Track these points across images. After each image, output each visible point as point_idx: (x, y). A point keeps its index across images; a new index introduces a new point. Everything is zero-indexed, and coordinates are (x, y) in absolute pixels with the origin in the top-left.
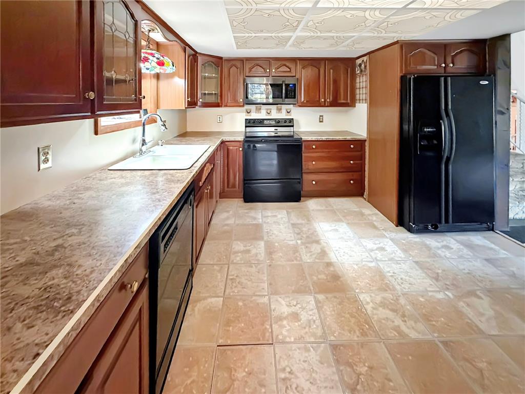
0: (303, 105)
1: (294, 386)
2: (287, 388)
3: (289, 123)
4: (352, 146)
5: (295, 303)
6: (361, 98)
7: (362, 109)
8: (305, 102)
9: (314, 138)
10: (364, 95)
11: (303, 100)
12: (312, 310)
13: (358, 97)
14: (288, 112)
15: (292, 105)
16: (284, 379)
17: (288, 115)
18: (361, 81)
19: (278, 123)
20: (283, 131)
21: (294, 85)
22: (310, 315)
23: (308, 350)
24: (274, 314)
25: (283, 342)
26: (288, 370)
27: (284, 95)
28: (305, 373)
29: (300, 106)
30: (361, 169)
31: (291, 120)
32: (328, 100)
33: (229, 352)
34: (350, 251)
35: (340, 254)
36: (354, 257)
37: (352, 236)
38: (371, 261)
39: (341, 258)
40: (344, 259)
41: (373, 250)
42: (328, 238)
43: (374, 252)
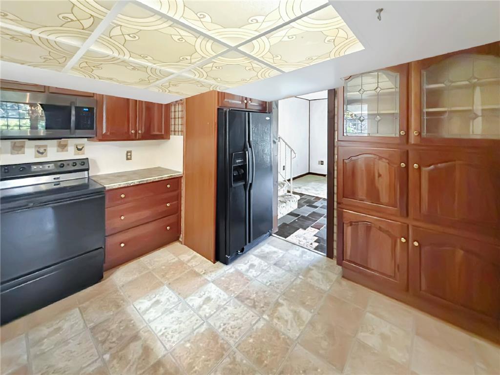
0: (104, 138)
4: (168, 186)
6: (177, 129)
7: (177, 141)
8: (108, 134)
9: (122, 184)
10: (180, 127)
11: (104, 131)
13: (172, 128)
14: (80, 150)
15: (86, 139)
17: (78, 154)
18: (177, 110)
20: (69, 179)
21: (91, 110)
27: (73, 124)
29: (100, 140)
30: (177, 210)
31: (85, 162)
32: (140, 132)
34: (178, 325)
35: (168, 338)
36: (183, 331)
37: (176, 300)
38: (202, 324)
39: (171, 344)
40: (174, 342)
41: (200, 307)
42: (150, 321)
43: (202, 309)
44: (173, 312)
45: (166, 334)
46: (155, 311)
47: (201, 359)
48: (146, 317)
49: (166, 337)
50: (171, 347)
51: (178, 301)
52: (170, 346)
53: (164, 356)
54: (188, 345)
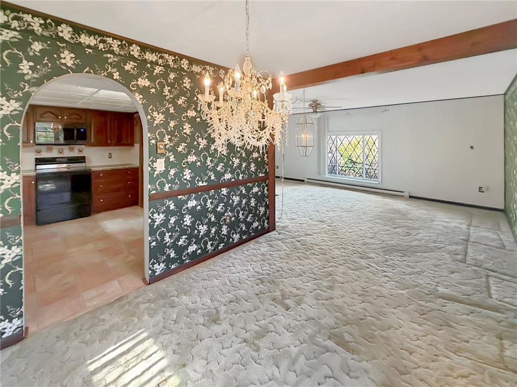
0: (93, 145)
3: (82, 160)
4: (129, 172)
9: (101, 169)
11: (93, 141)
13: (135, 139)
14: (80, 151)
15: (84, 145)
17: (80, 154)
19: (71, 160)
20: (75, 167)
21: (85, 130)
27: (75, 137)
32: (114, 141)
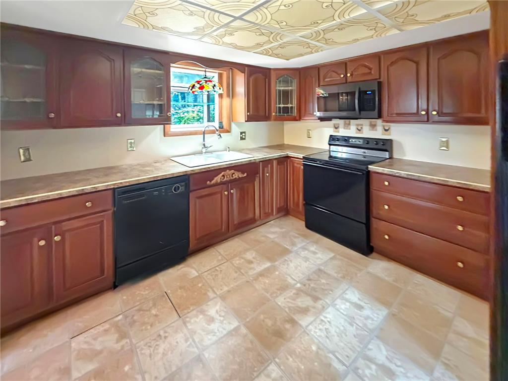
1: (158, 343)
2: (155, 339)
3: (383, 145)
5: (223, 314)
9: (387, 170)
12: (224, 329)
14: (386, 130)
16: (160, 335)
22: (218, 330)
23: (187, 340)
24: (204, 307)
25: (185, 323)
26: (167, 335)
27: (357, 107)
28: (168, 346)
31: (389, 142)
33: (164, 299)
34: (335, 334)
35: (319, 326)
36: (330, 340)
37: (371, 327)
38: (344, 364)
39: (313, 330)
40: (315, 332)
41: (371, 360)
42: (334, 306)
43: (368, 363)
44: (352, 325)
45: (324, 323)
46: (348, 307)
47: (300, 364)
48: (338, 301)
49: (319, 324)
50: (310, 330)
51: (370, 329)
52: (312, 329)
53: (300, 325)
54: (314, 348)
